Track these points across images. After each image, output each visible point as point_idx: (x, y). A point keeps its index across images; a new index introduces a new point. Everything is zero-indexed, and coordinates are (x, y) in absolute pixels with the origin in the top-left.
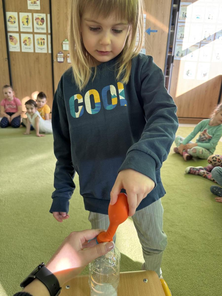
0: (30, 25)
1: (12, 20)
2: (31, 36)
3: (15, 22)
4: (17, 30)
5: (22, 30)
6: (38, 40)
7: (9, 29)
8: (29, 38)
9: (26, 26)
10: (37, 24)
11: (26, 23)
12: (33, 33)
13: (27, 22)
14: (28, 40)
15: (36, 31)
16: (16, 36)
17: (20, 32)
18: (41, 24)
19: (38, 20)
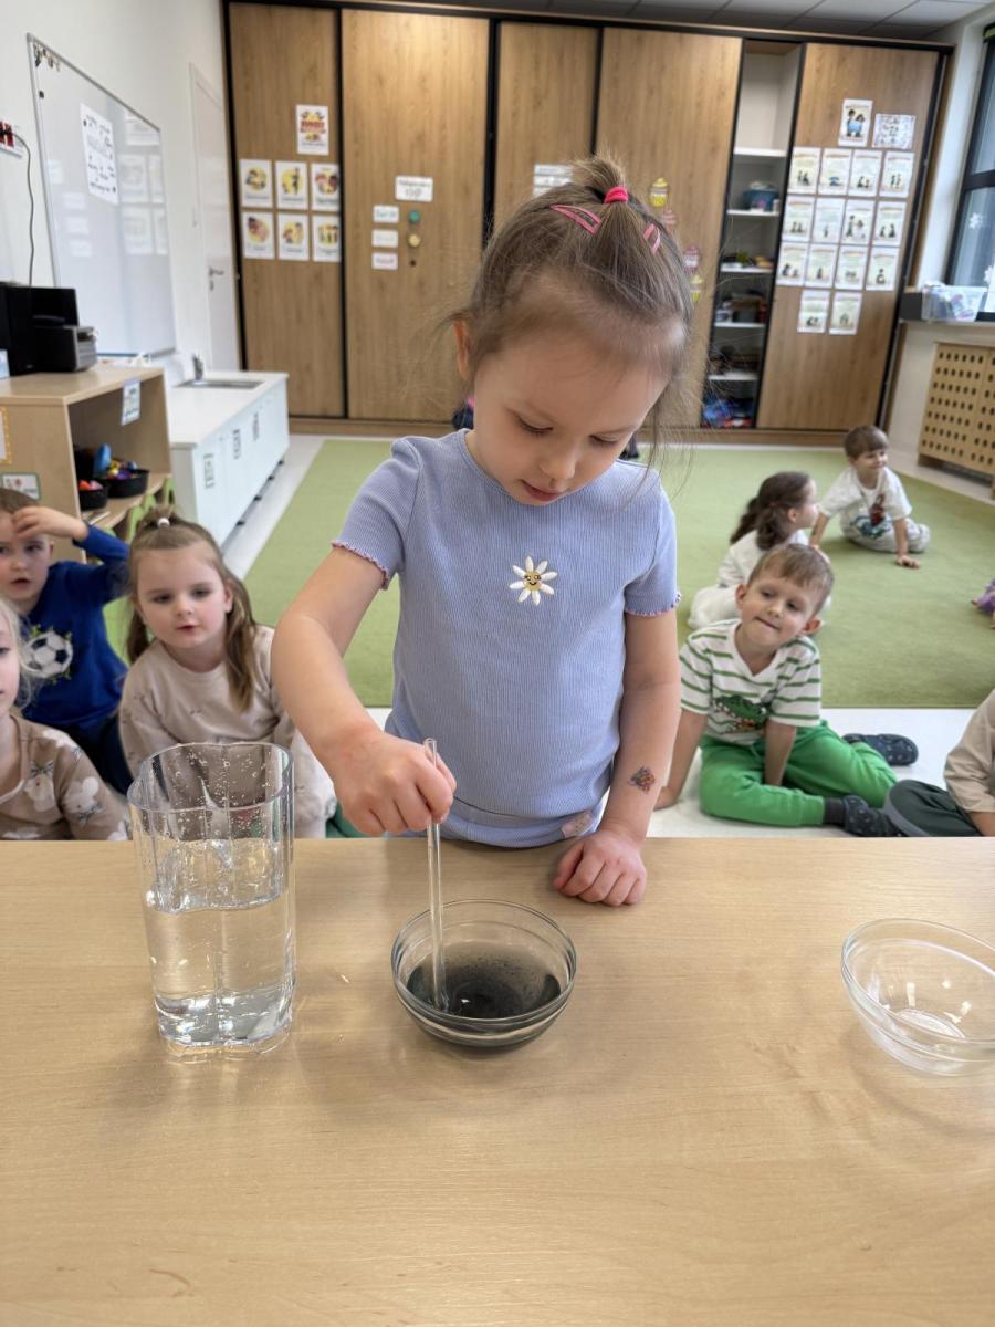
0: (303, 191)
1: (257, 180)
2: (303, 219)
3: (263, 185)
4: (269, 204)
5: (281, 205)
6: (320, 229)
7: (245, 202)
8: (298, 225)
9: (291, 194)
10: (321, 189)
11: (291, 189)
12: (310, 213)
13: (295, 184)
14: (295, 231)
15: (316, 207)
16: (266, 220)
17: (275, 211)
18: (329, 191)
19: (321, 181)
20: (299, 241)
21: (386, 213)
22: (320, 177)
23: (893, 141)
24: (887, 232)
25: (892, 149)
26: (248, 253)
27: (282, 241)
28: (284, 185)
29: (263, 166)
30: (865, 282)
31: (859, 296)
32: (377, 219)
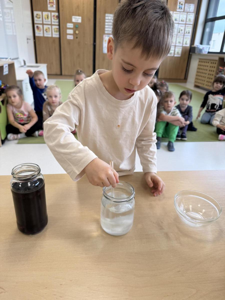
0: (50, 20)
1: (38, 16)
2: (50, 26)
3: (40, 18)
4: (41, 22)
5: (44, 23)
9: (47, 20)
10: (54, 19)
12: (52, 25)
14: (48, 29)
15: (53, 23)
16: (41, 26)
18: (56, 20)
20: (49, 32)
21: (70, 25)
22: (54, 16)
23: (189, 10)
24: (188, 32)
25: (189, 12)
26: (37, 35)
27: (45, 32)
28: (45, 18)
29: (40, 13)
30: (183, 44)
31: (181, 47)
32: (68, 27)
